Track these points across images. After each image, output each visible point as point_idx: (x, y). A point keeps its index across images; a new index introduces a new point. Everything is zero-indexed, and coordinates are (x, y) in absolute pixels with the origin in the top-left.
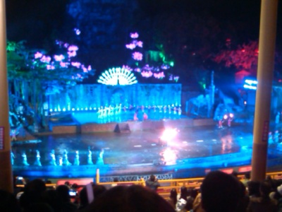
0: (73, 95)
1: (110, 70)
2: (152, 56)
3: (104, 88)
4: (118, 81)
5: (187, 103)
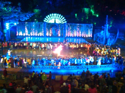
1: (50, 15)
4: (55, 21)
5: (95, 35)
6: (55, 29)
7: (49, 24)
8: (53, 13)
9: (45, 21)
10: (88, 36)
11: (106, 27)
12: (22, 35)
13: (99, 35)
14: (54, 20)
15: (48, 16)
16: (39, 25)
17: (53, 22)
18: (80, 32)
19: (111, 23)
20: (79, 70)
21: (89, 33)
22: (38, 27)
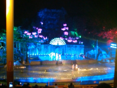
0: (40, 49)
1: (55, 39)
2: (72, 33)
3: (52, 46)
12: (34, 55)
16: (47, 47)
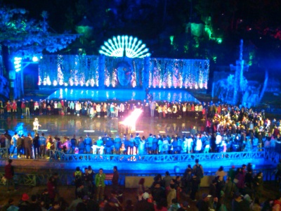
1: (114, 39)
4: (124, 52)
5: (213, 84)
6: (126, 70)
7: (111, 59)
8: (121, 35)
9: (101, 52)
10: (198, 86)
11: (240, 65)
12: (49, 84)
13: (223, 85)
14: (123, 49)
15: (110, 41)
16: (89, 62)
17: (121, 55)
18: (181, 79)
19: (251, 57)
20: (177, 164)
21: (201, 80)
22: (86, 67)
